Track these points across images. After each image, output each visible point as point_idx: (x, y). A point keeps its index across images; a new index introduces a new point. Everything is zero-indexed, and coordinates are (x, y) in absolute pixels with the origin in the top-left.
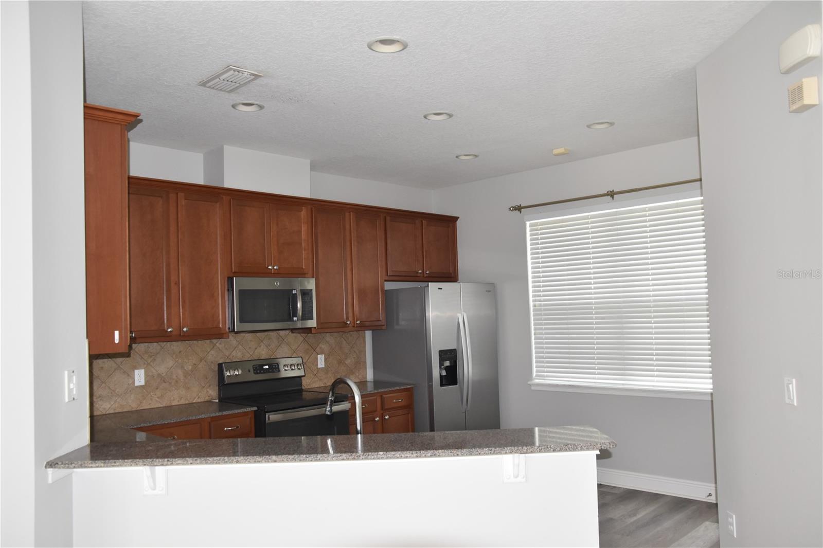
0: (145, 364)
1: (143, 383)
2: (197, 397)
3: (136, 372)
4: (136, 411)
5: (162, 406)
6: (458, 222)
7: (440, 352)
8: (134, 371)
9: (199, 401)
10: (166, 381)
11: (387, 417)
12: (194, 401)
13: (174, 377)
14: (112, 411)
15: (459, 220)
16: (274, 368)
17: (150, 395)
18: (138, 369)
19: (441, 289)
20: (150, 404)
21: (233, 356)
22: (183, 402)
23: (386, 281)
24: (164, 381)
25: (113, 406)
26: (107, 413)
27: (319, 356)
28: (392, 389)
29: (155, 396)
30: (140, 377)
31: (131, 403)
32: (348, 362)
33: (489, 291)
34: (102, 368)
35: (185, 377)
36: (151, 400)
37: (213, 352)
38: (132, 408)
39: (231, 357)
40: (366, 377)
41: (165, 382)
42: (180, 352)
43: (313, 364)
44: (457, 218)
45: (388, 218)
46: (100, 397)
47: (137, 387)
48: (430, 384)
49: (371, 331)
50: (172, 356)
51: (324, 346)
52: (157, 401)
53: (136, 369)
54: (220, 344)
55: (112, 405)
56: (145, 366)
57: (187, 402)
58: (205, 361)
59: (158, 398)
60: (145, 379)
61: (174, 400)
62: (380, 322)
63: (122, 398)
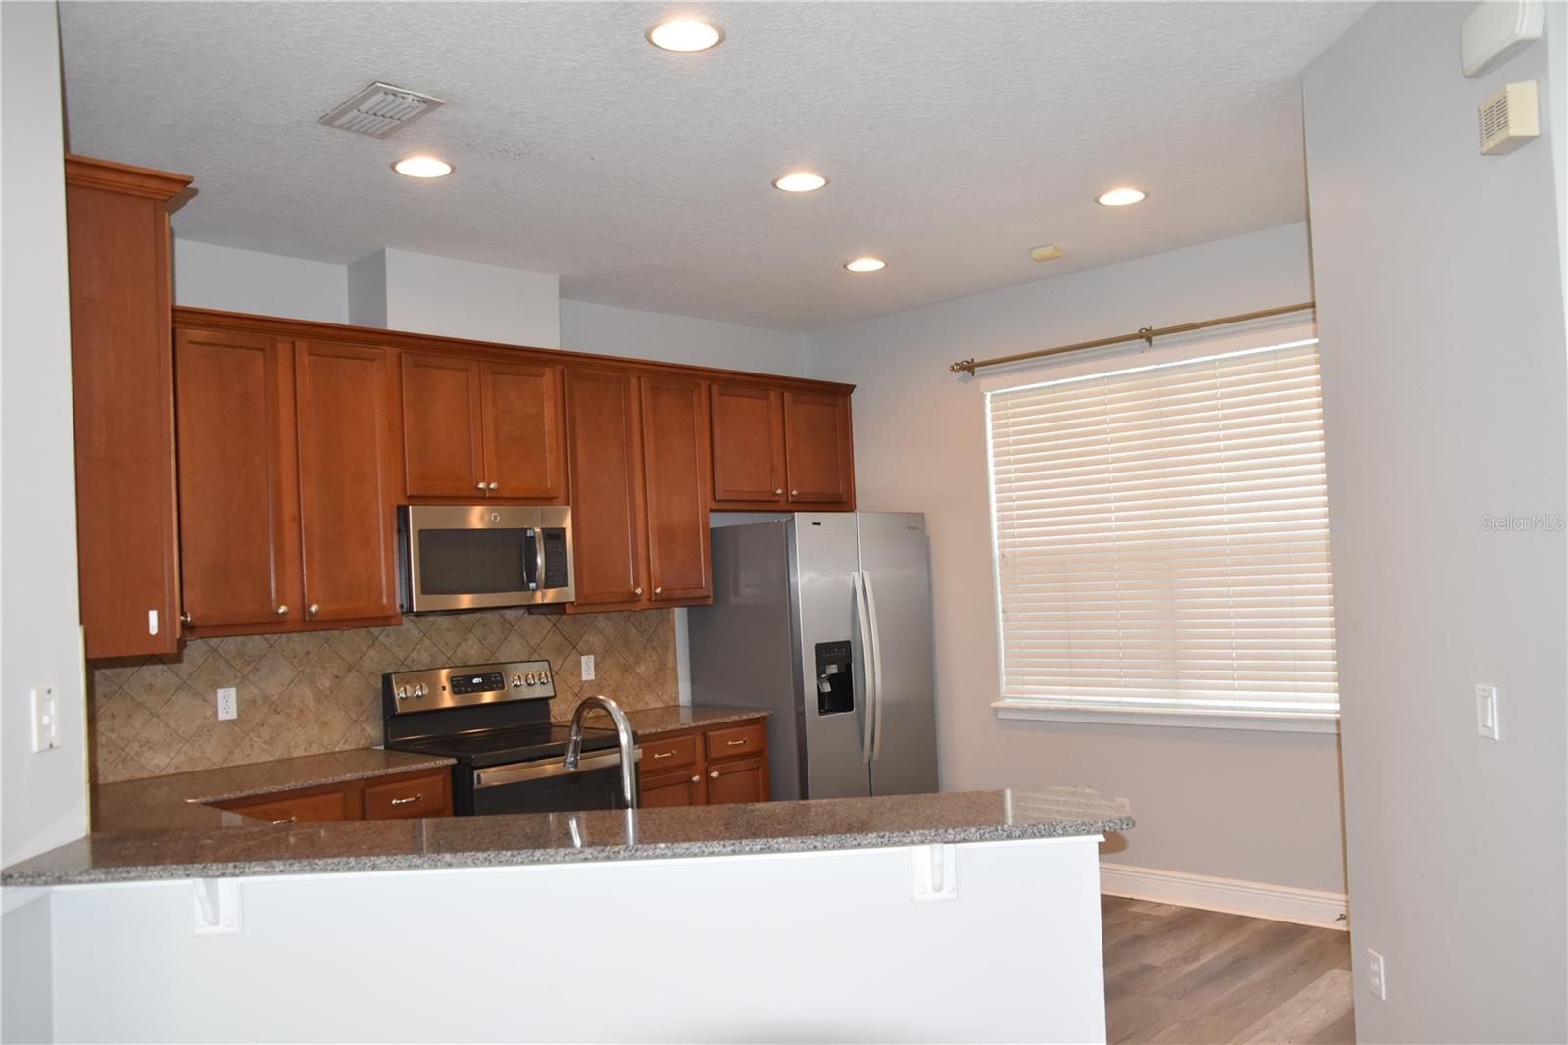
0: (236, 677)
1: (233, 715)
2: (342, 742)
3: (221, 693)
4: (221, 769)
5: (272, 759)
6: (853, 396)
7: (819, 647)
8: (215, 690)
9: (347, 747)
10: (279, 710)
11: (715, 775)
12: (337, 749)
13: (297, 702)
14: (172, 771)
15: (855, 391)
16: (494, 683)
17: (247, 740)
18: (223, 687)
19: (819, 524)
20: (248, 755)
21: (413, 661)
22: (315, 750)
23: (712, 510)
24: (275, 710)
25: (175, 760)
26: (163, 773)
27: (584, 658)
28: (726, 720)
29: (258, 740)
30: (227, 703)
31: (211, 754)
32: (641, 669)
33: (916, 528)
34: (151, 686)
35: (318, 701)
36: (251, 746)
37: (372, 653)
38: (213, 764)
39: (408, 662)
40: (677, 699)
41: (279, 713)
42: (307, 653)
43: (572, 674)
44: (851, 388)
45: (716, 389)
46: (148, 742)
47: (222, 722)
48: (800, 709)
49: (685, 609)
50: (292, 663)
51: (592, 638)
52: (263, 749)
53: (220, 688)
54: (387, 636)
55: (173, 758)
56: (238, 681)
57: (322, 751)
58: (357, 670)
59: (264, 743)
60: (238, 708)
61: (296, 747)
62: (703, 591)
63: (192, 745)
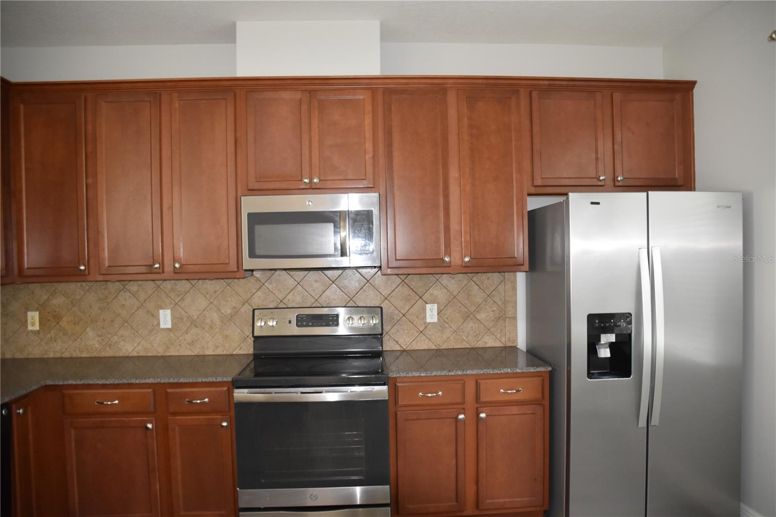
0: (171, 303)
1: (169, 326)
2: (239, 348)
3: (161, 312)
4: (163, 356)
5: (193, 354)
6: (696, 91)
7: (591, 318)
8: (159, 311)
9: (241, 352)
10: (197, 325)
11: (483, 415)
12: (234, 353)
13: (208, 321)
14: (135, 354)
15: (696, 86)
16: (331, 320)
17: (178, 341)
18: (164, 309)
19: (598, 203)
20: (178, 350)
21: (289, 300)
22: (219, 352)
23: (529, 195)
24: (195, 325)
25: (137, 348)
26: (130, 355)
27: (428, 306)
28: (496, 371)
29: (184, 342)
30: (165, 318)
31: (155, 347)
32: (481, 316)
33: (730, 207)
34: (123, 305)
35: (222, 322)
36: (180, 345)
37: (259, 293)
38: (159, 353)
39: (285, 301)
40: (516, 340)
41: (197, 327)
42: (215, 292)
43: (417, 317)
44: (692, 84)
46: (122, 336)
47: (163, 329)
50: (206, 297)
51: (437, 292)
52: (187, 348)
53: (161, 309)
54: (270, 283)
55: (136, 347)
56: (172, 306)
57: (224, 353)
58: (249, 304)
59: (188, 344)
60: (172, 321)
61: (208, 349)
62: (515, 259)
63: (146, 340)
